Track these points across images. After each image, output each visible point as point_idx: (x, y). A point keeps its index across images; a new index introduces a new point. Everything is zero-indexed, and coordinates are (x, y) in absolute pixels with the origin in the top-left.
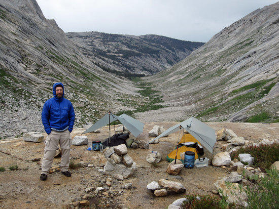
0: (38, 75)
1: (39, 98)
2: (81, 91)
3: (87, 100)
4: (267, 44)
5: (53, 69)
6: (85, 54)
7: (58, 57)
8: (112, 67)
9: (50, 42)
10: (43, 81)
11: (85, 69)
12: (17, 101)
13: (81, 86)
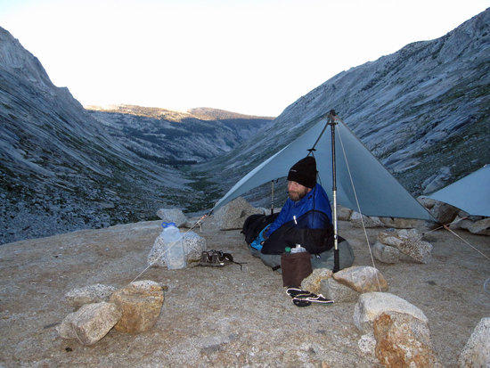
0: (44, 164)
1: (47, 198)
2: (109, 187)
3: (118, 198)
4: (356, 116)
5: (67, 156)
6: (112, 135)
7: (74, 140)
8: (152, 152)
9: (61, 118)
10: (53, 173)
11: (113, 156)
12: (14, 202)
13: (108, 179)
